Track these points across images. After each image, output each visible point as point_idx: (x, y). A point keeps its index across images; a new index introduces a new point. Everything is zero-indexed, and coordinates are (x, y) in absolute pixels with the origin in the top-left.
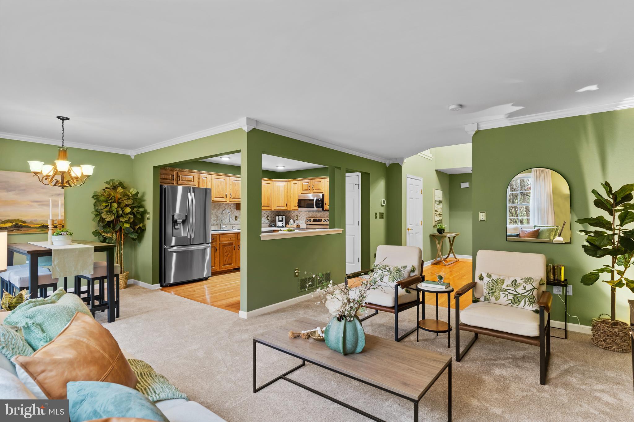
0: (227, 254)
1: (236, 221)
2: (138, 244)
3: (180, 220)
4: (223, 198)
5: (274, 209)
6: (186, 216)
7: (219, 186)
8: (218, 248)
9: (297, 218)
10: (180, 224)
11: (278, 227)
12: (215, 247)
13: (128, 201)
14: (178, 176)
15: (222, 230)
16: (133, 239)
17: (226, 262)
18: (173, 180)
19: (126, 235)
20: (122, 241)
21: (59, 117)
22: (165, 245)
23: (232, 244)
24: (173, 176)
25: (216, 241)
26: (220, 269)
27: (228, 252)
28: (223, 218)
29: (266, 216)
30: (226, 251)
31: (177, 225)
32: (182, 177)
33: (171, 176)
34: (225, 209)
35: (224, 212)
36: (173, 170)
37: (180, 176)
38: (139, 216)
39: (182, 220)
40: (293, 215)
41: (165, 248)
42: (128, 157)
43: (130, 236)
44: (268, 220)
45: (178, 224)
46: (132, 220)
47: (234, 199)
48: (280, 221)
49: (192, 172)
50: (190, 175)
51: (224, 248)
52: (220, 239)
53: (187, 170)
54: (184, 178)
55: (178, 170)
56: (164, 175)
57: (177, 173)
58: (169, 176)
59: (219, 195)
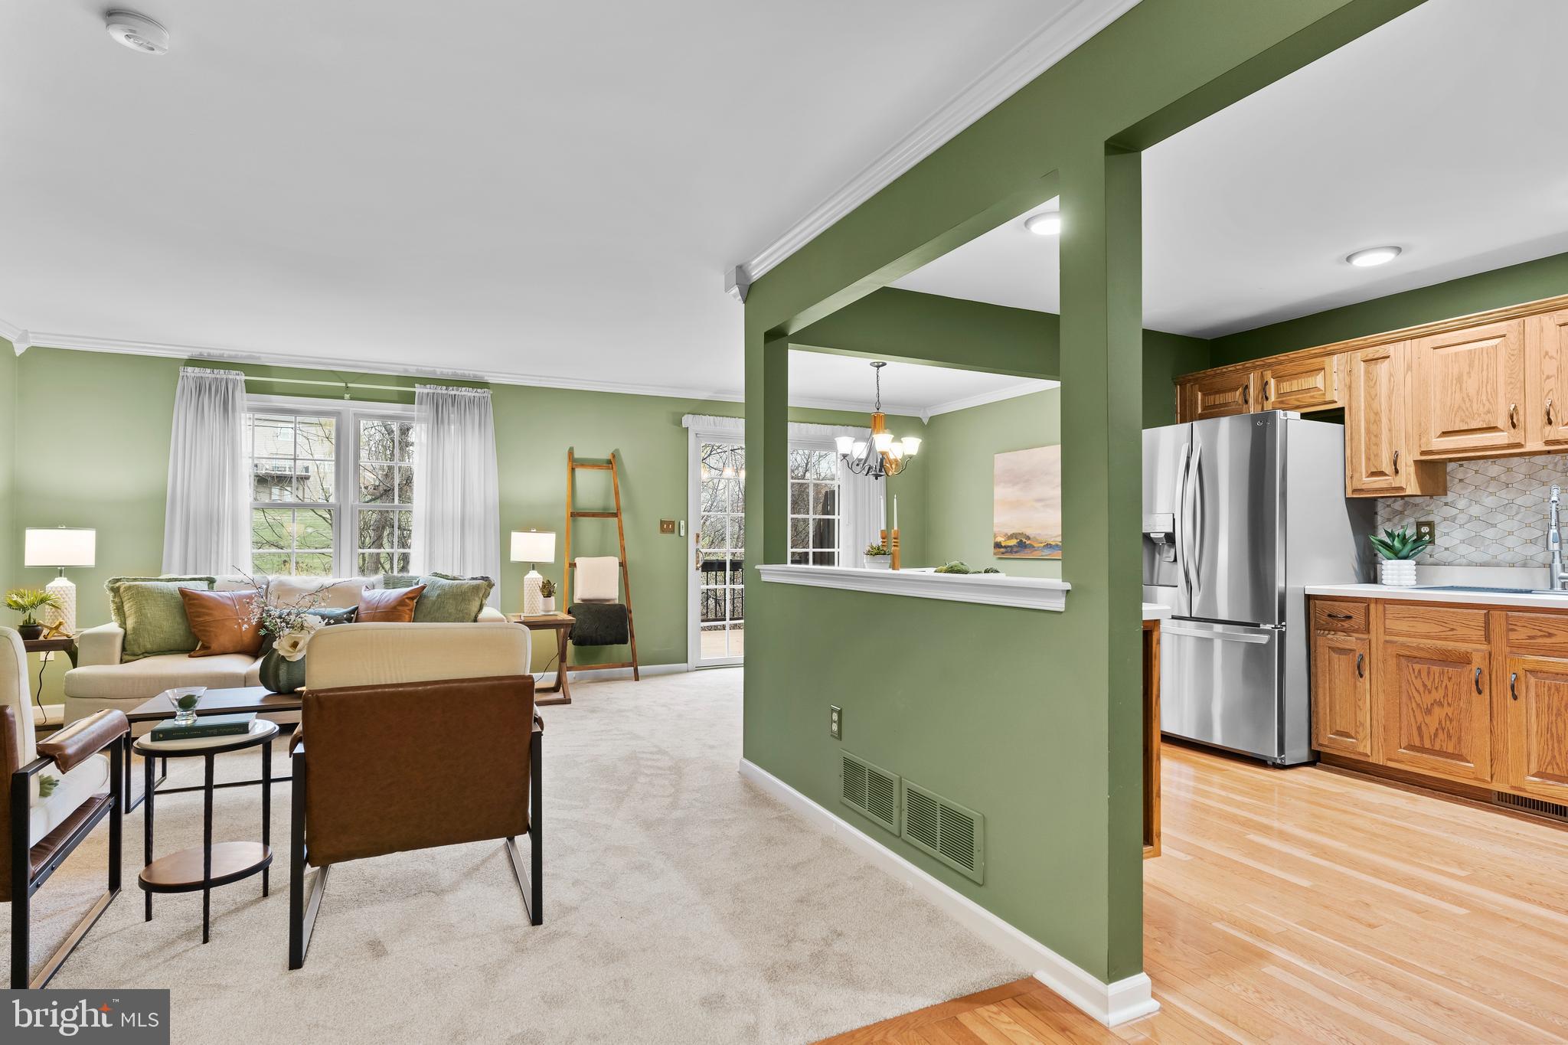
4: (1492, 429)
6: (1174, 520)
8: (1375, 660)
12: (1354, 650)
14: (1264, 385)
18: (1248, 402)
23: (1464, 660)
24: (1247, 387)
25: (1365, 631)
26: (1389, 760)
30: (1425, 686)
32: (1278, 386)
33: (1239, 390)
36: (1247, 370)
37: (1272, 381)
49: (1316, 356)
50: (1312, 369)
51: (1413, 670)
52: (1387, 621)
53: (1292, 355)
54: (1286, 387)
55: (1257, 363)
56: (1217, 396)
57: (1262, 376)
58: (1233, 393)
59: (1462, 420)
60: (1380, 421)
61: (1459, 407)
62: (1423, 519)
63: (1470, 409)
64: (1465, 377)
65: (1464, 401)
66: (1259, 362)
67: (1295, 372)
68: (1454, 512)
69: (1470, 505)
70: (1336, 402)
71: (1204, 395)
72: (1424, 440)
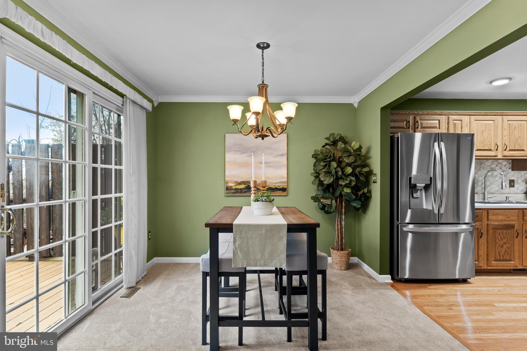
0: (502, 243)
1: (512, 189)
2: (363, 214)
3: (421, 185)
4: (490, 150)
6: (431, 178)
7: (482, 132)
8: (484, 231)
10: (421, 190)
12: (478, 229)
13: (348, 158)
14: (415, 122)
15: (486, 201)
16: (355, 208)
17: (500, 256)
18: (409, 128)
19: (348, 202)
20: (343, 210)
21: (258, 46)
22: (398, 220)
24: (409, 122)
25: (481, 220)
26: (489, 266)
27: (505, 241)
28: (488, 183)
30: (501, 238)
31: (417, 192)
32: (422, 124)
33: (405, 123)
34: (493, 170)
35: (489, 174)
36: (409, 114)
37: (419, 121)
38: (362, 178)
39: (424, 185)
41: (398, 226)
42: (351, 105)
43: (352, 204)
45: (418, 190)
46: (353, 184)
47: (511, 153)
49: (436, 114)
51: (498, 232)
52: (489, 216)
53: (430, 112)
54: (425, 125)
55: (415, 113)
56: (395, 123)
57: (415, 118)
58: (403, 123)
59: (483, 146)
61: (482, 142)
63: (485, 143)
64: (484, 132)
65: (484, 140)
67: (429, 119)
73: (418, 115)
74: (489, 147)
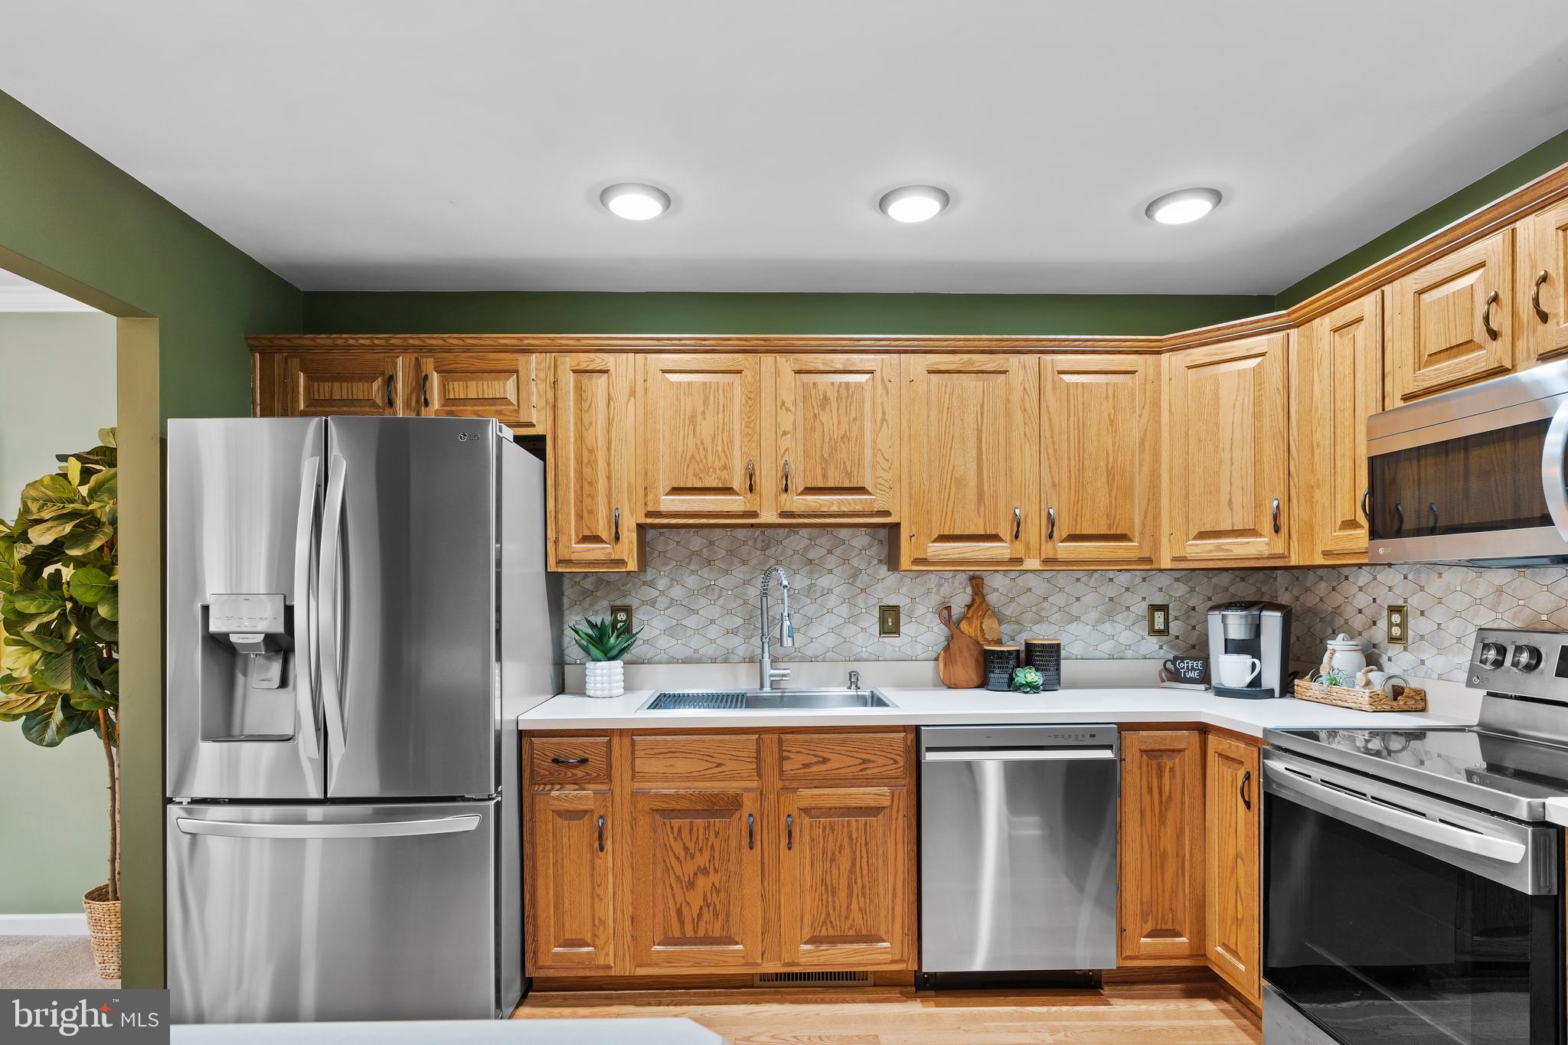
0: (690, 868)
1: (890, 641)
3: (245, 640)
4: (727, 490)
5: (1175, 559)
6: (289, 608)
7: (693, 419)
8: (620, 821)
9: (1403, 625)
11: (1223, 692)
12: (591, 812)
17: (682, 923)
18: (392, 403)
23: (734, 804)
24: (390, 380)
25: (602, 778)
26: (639, 966)
27: (701, 860)
29: (1142, 608)
30: (686, 849)
31: (267, 669)
33: (378, 381)
36: (390, 349)
37: (435, 375)
39: (261, 638)
40: (1362, 600)
44: (1165, 632)
47: (811, 499)
48: (1233, 647)
49: (506, 349)
50: (500, 368)
51: (672, 828)
52: (638, 762)
53: (470, 339)
54: (458, 390)
55: (411, 342)
56: (337, 385)
57: (418, 364)
58: (366, 384)
59: (696, 475)
60: (596, 462)
61: (693, 457)
62: (619, 603)
63: (704, 461)
64: (699, 417)
65: (698, 449)
66: (413, 340)
67: (473, 368)
68: (655, 593)
69: (671, 586)
70: (534, 426)
71: (310, 379)
72: (650, 497)
73: (431, 350)
74: (719, 479)
